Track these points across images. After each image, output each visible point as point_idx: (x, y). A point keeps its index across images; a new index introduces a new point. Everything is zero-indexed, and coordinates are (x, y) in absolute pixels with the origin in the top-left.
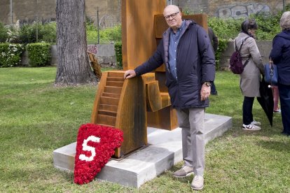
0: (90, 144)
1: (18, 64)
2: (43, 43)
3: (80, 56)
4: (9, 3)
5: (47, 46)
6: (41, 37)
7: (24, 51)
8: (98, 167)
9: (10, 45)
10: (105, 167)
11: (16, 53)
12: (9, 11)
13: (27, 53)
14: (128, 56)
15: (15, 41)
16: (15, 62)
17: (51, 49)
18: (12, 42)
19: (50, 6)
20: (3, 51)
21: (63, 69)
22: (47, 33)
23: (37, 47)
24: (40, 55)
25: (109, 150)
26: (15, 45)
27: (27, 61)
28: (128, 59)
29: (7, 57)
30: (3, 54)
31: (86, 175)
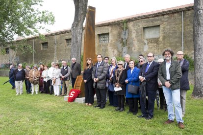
12: (54, 56)
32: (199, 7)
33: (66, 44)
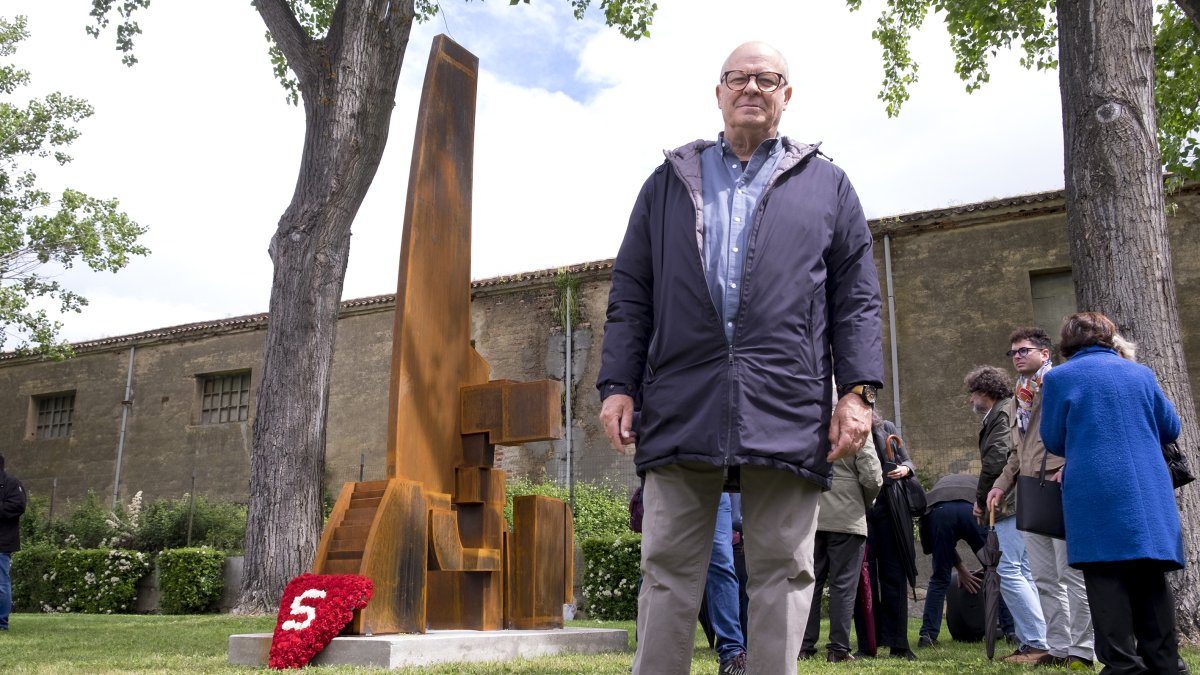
0: (306, 602)
1: (129, 605)
2: (205, 550)
3: (302, 542)
4: (114, 457)
5: (216, 557)
6: (199, 537)
7: (148, 572)
8: (317, 641)
9: (113, 552)
10: (332, 644)
11: (124, 576)
12: (110, 480)
13: (157, 576)
14: (398, 452)
15: (129, 544)
16: (119, 601)
17: (225, 566)
18: (116, 547)
19: (230, 468)
20: (91, 570)
21: (257, 573)
22: (219, 526)
23: (188, 558)
24: (193, 582)
25: (343, 610)
26: (124, 553)
27: (157, 597)
28: (398, 459)
29: (98, 587)
30: (89, 578)
31: (292, 651)
32: (1096, 86)
33: (196, 403)
